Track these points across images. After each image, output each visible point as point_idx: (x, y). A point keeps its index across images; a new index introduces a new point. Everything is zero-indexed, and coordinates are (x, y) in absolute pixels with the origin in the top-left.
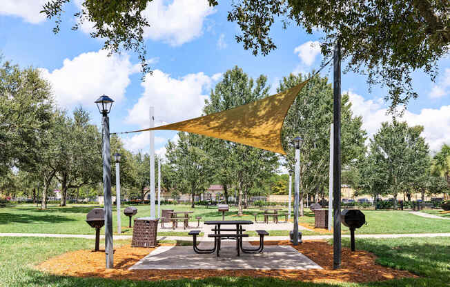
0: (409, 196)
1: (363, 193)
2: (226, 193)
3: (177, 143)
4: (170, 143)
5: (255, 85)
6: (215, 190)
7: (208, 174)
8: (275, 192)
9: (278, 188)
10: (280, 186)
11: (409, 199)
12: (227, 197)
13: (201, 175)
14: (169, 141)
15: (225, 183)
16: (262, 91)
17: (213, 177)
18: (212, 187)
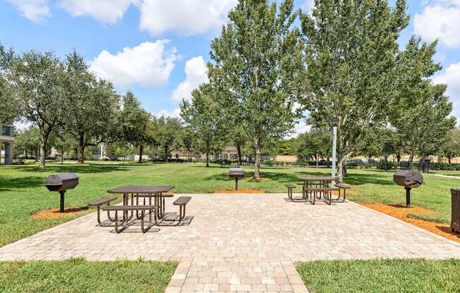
0: (399, 157)
1: (359, 155)
2: (239, 153)
3: (191, 102)
4: (184, 102)
5: (278, 12)
6: (230, 151)
7: (222, 134)
8: (281, 152)
9: (283, 149)
10: (285, 148)
11: (399, 160)
12: (240, 157)
13: (215, 135)
14: (183, 100)
15: (239, 144)
16: (287, 20)
17: (226, 136)
18: (227, 148)
